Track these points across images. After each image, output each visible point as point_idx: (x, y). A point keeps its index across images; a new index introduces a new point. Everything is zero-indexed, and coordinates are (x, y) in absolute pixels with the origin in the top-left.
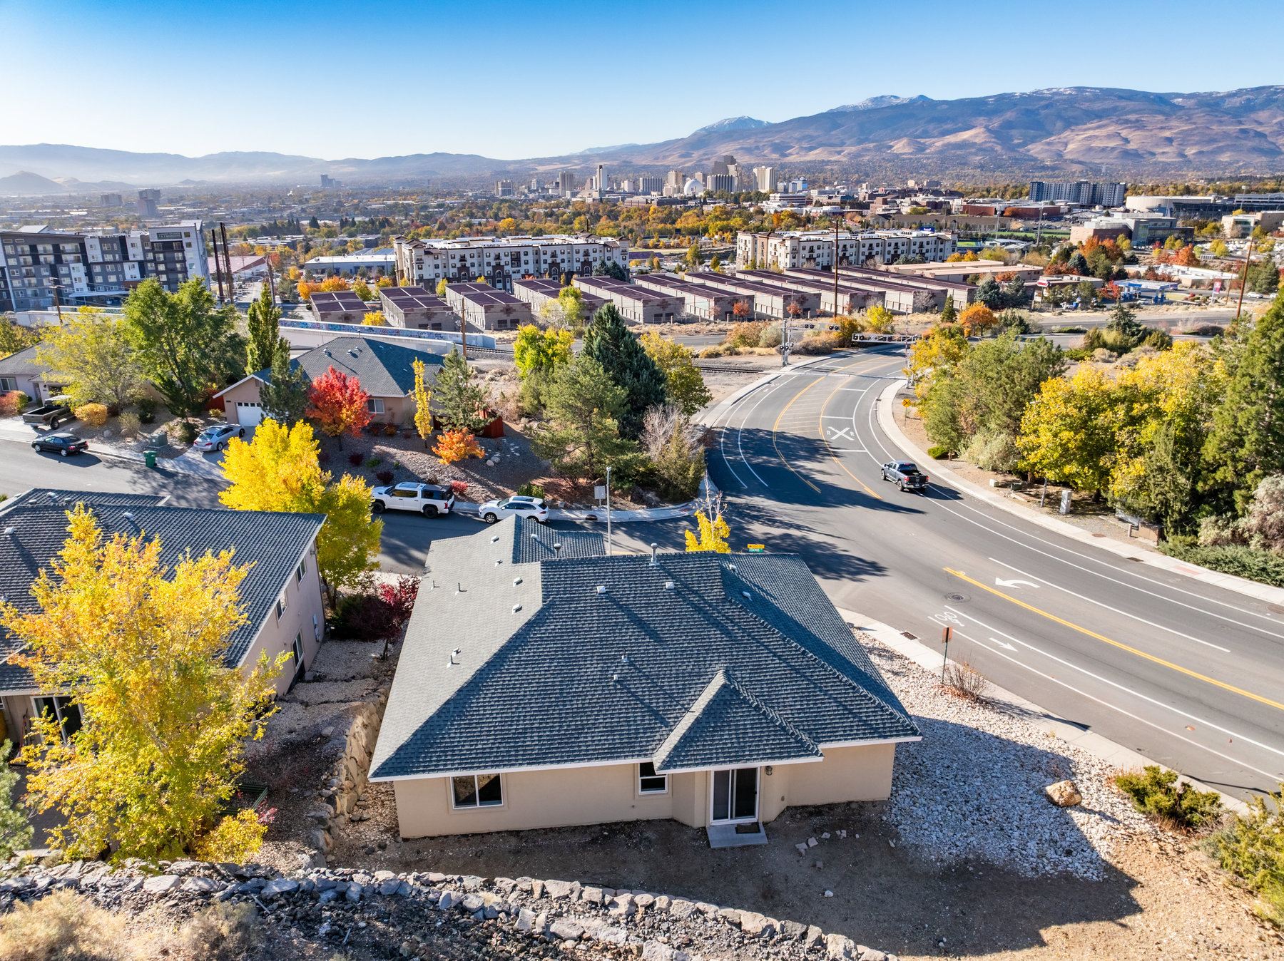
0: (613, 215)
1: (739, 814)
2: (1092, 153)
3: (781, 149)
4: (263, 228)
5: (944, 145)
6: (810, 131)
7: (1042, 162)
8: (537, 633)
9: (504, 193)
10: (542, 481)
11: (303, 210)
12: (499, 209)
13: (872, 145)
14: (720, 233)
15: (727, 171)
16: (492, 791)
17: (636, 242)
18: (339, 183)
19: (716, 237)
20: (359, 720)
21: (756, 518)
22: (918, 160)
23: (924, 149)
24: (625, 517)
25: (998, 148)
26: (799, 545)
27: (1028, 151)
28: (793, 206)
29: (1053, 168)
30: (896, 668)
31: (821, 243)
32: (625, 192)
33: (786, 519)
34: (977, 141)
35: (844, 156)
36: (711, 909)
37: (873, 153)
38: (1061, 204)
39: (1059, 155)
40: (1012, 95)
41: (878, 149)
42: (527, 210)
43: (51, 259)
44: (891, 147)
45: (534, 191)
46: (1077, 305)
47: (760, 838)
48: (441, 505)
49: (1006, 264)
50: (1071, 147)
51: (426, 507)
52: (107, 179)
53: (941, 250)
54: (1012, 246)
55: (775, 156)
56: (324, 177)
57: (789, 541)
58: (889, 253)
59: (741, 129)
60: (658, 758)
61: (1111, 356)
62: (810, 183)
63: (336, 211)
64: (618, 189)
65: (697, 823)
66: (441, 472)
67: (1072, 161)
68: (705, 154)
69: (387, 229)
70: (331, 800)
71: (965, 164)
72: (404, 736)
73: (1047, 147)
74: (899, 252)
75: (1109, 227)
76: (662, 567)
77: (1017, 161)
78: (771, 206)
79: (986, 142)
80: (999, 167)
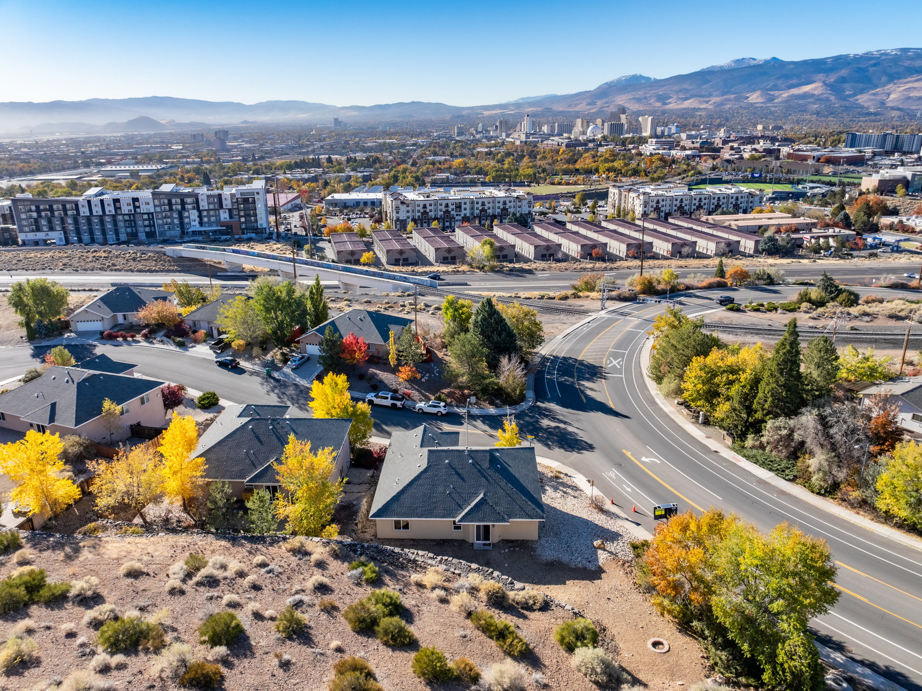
0: (533, 155)
1: (485, 540)
2: (910, 101)
3: (663, 99)
4: (296, 163)
5: (789, 96)
6: (686, 86)
7: (867, 109)
8: (424, 476)
9: (459, 134)
10: (447, 390)
11: (322, 147)
12: (454, 148)
13: (732, 96)
14: (607, 173)
15: (620, 119)
16: (406, 526)
17: (546, 180)
18: (346, 124)
19: (604, 176)
20: (365, 500)
21: (546, 416)
22: (768, 108)
23: (773, 100)
24: (483, 412)
25: (832, 98)
26: (561, 432)
27: (857, 100)
28: (664, 149)
29: (876, 114)
30: (576, 495)
31: (664, 198)
32: (544, 134)
33: (561, 418)
34: (816, 93)
35: (711, 104)
36: (464, 562)
37: (733, 103)
38: (868, 151)
39: (883, 103)
40: (847, 56)
41: (737, 99)
42: (474, 148)
43: (179, 207)
44: (748, 98)
45: (480, 132)
46: (831, 253)
47: (490, 548)
48: (399, 404)
49: (794, 216)
50: (892, 96)
51: (392, 404)
52: (193, 120)
53: (751, 202)
54: (816, 191)
55: (658, 104)
56: (336, 120)
57: (557, 430)
58: (713, 204)
59: (634, 84)
60: (457, 519)
61: (811, 308)
62: (682, 128)
63: (344, 148)
64: (540, 131)
65: (471, 542)
66: (399, 384)
67: (893, 108)
68: (606, 103)
69: (377, 165)
70: (356, 525)
71: (804, 111)
72: (380, 506)
73: (872, 97)
74: (721, 203)
75: (892, 178)
76: (469, 455)
77: (846, 108)
78: (649, 148)
79: (823, 94)
80: (831, 114)
